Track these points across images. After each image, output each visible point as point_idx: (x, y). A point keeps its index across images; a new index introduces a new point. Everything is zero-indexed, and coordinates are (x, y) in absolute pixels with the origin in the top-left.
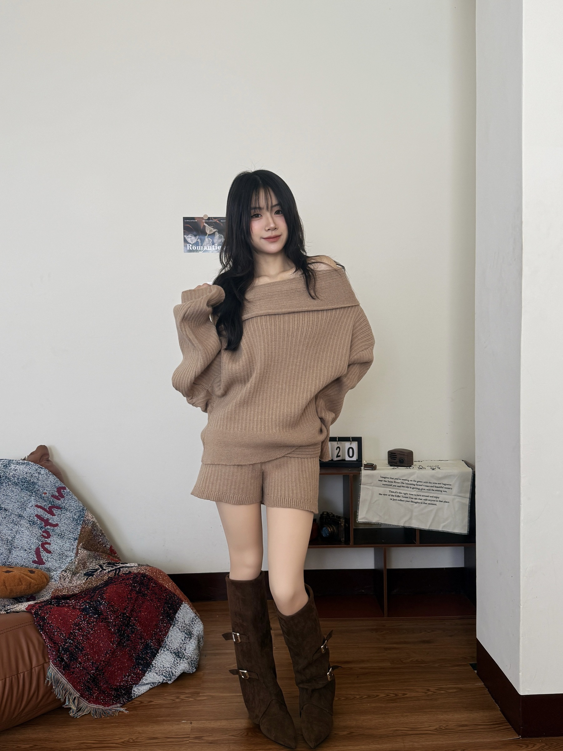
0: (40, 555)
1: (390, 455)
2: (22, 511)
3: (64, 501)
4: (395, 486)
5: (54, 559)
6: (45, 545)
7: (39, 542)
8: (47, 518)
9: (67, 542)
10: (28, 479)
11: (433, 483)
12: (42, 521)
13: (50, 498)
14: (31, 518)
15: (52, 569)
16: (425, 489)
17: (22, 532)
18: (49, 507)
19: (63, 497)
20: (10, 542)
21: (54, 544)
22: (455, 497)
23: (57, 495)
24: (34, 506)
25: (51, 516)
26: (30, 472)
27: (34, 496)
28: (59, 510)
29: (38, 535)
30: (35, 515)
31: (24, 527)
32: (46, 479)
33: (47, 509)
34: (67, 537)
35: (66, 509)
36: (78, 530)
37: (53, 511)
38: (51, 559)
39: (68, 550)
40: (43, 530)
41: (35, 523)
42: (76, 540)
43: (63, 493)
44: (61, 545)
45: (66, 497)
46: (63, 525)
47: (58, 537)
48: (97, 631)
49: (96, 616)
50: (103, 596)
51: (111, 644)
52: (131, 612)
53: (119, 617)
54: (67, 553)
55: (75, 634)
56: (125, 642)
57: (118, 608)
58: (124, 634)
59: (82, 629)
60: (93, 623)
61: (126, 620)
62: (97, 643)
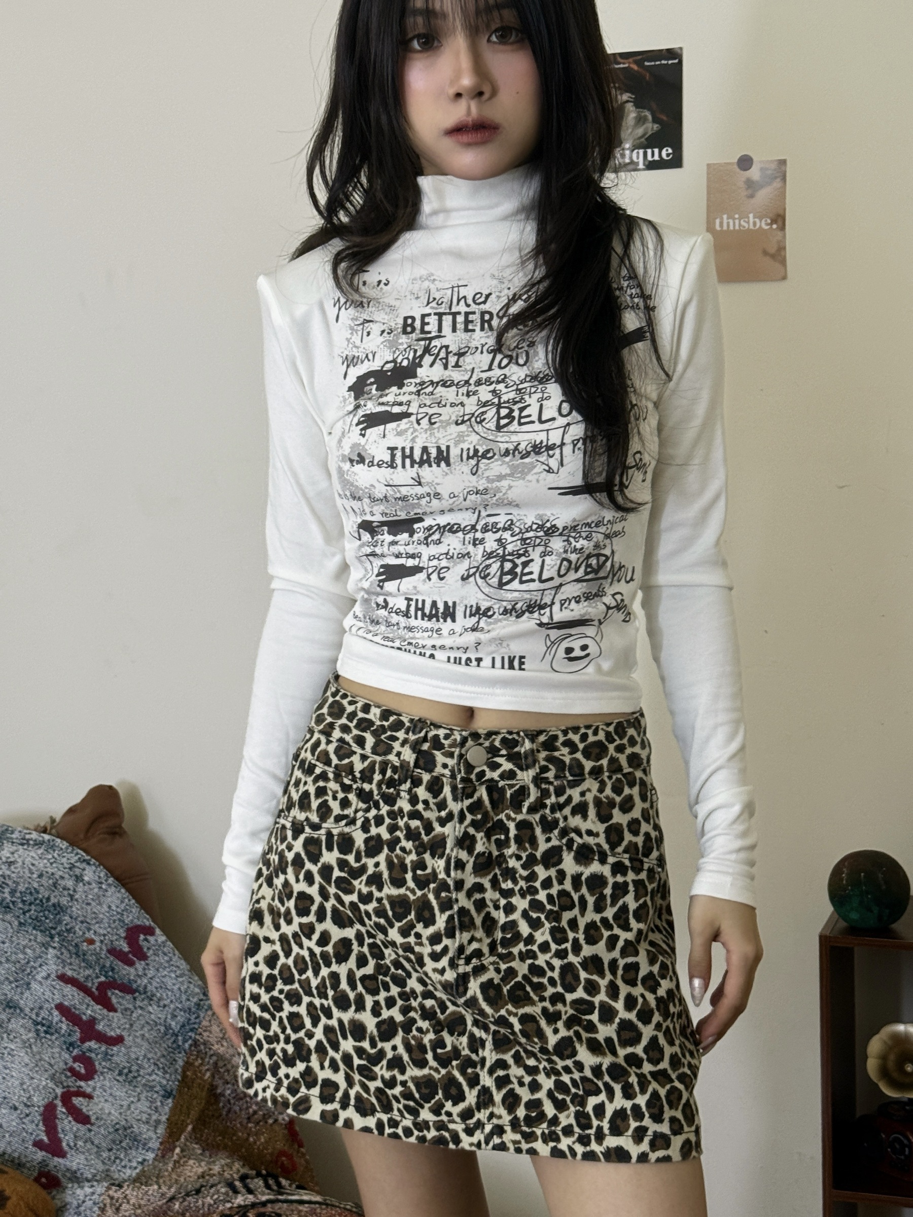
0: (55, 1127)
2: (19, 989)
3: (144, 969)
5: (96, 1142)
6: (74, 1098)
7: (57, 1086)
8: (91, 1016)
9: (143, 1097)
10: (44, 893)
12: (75, 1024)
13: (103, 956)
14: (44, 1013)
15: (85, 1176)
17: (9, 1054)
18: (101, 984)
19: (142, 956)
21: (103, 1100)
23: (126, 948)
24: (53, 976)
25: (105, 1011)
26: (53, 874)
27: (55, 948)
28: (129, 997)
29: (56, 1067)
30: (56, 1006)
31: (17, 1040)
32: (98, 899)
33: (94, 990)
34: (144, 1081)
35: (149, 994)
36: (177, 1066)
37: (110, 999)
38: (85, 1142)
39: (144, 1119)
40: (76, 1052)
41: (53, 1031)
42: (168, 1098)
43: (144, 944)
44: (125, 1103)
45: (152, 958)
46: (137, 1040)
47: (118, 1078)
54: (139, 1128)
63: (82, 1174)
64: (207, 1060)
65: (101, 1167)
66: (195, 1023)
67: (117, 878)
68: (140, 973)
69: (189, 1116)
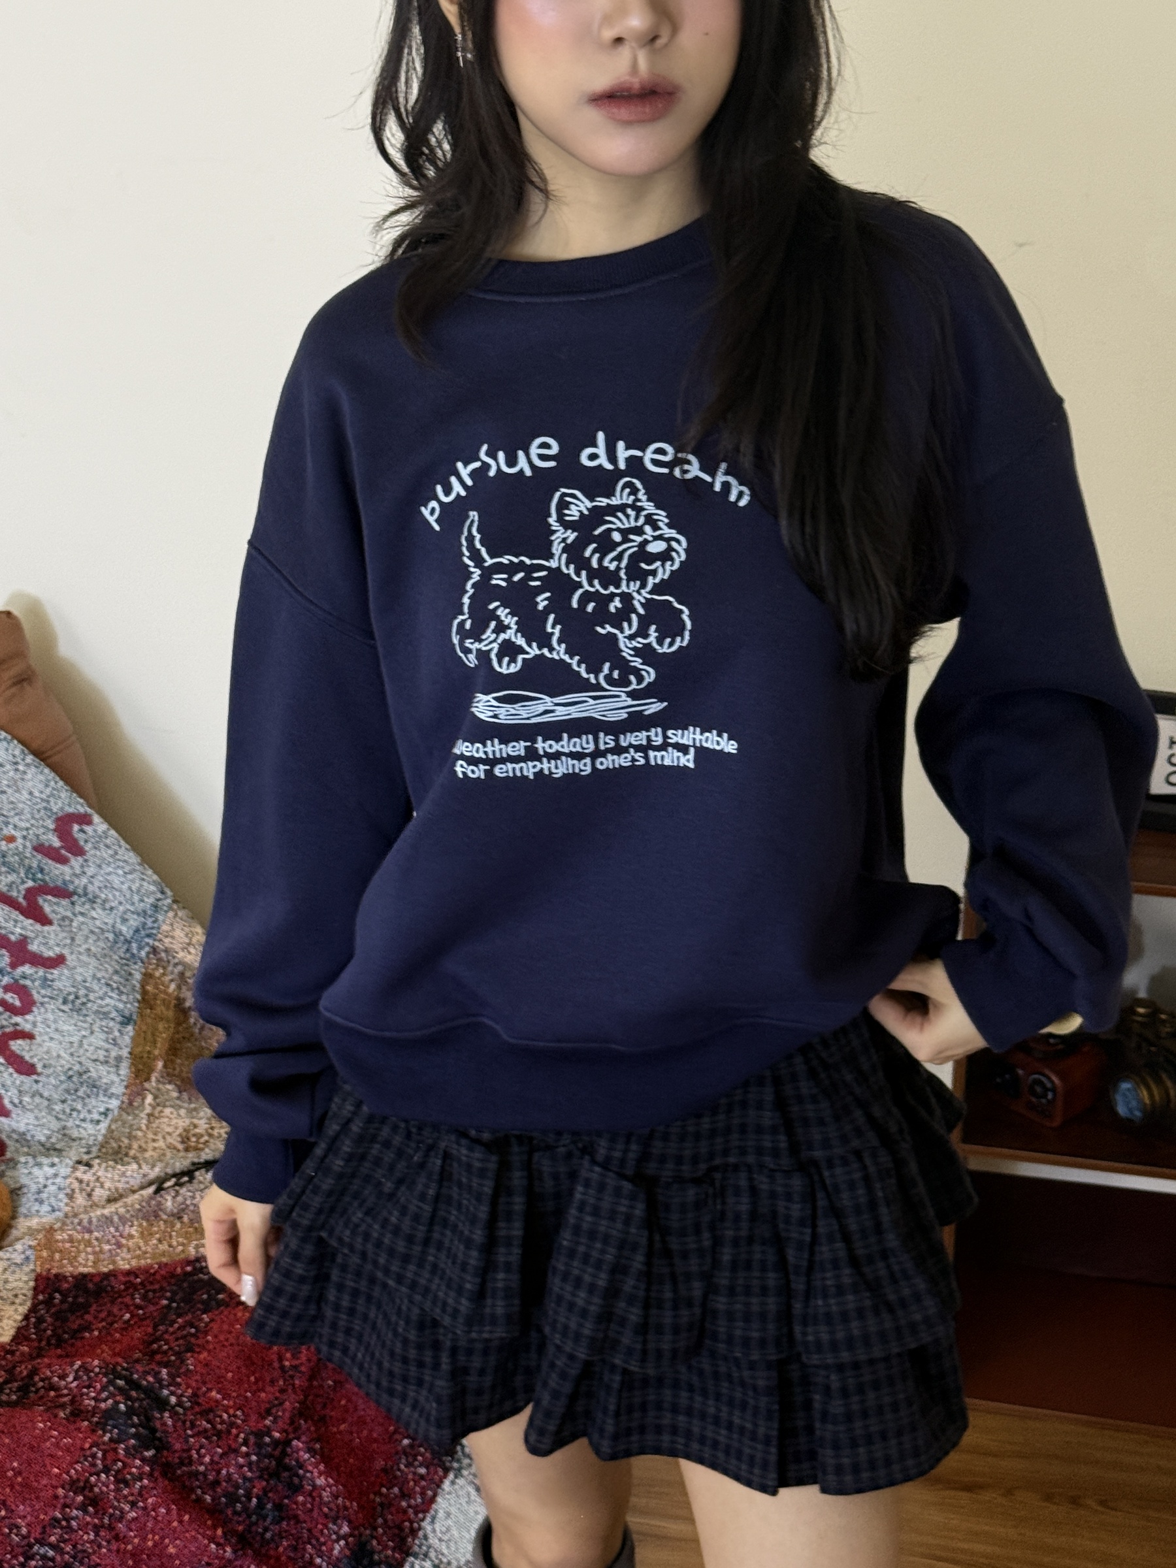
3: (82, 866)
5: (46, 1094)
6: (12, 1043)
8: (21, 935)
9: (96, 1028)
12: (2, 947)
13: (28, 855)
15: (37, 1138)
18: (29, 890)
19: (78, 851)
21: (46, 1038)
23: (56, 843)
25: (38, 927)
28: (65, 902)
32: (15, 785)
33: (21, 900)
34: (95, 1008)
35: (90, 896)
36: (134, 982)
37: (41, 908)
38: (33, 1097)
39: (102, 1058)
40: (6, 981)
42: (127, 1024)
43: (80, 837)
44: (75, 1039)
45: (92, 852)
46: (81, 957)
47: (63, 1007)
48: (153, 1510)
49: (149, 1454)
50: (183, 1361)
51: (213, 1546)
52: (292, 1422)
53: (236, 1451)
54: (97, 1071)
55: (68, 1520)
56: (266, 1530)
57: (235, 1416)
58: (261, 1505)
59: (95, 1502)
60: (141, 1480)
61: (270, 1456)
62: (155, 1545)
63: (33, 1136)
64: (170, 968)
65: (55, 1125)
66: (152, 928)
67: (37, 754)
68: (78, 872)
69: (159, 1045)
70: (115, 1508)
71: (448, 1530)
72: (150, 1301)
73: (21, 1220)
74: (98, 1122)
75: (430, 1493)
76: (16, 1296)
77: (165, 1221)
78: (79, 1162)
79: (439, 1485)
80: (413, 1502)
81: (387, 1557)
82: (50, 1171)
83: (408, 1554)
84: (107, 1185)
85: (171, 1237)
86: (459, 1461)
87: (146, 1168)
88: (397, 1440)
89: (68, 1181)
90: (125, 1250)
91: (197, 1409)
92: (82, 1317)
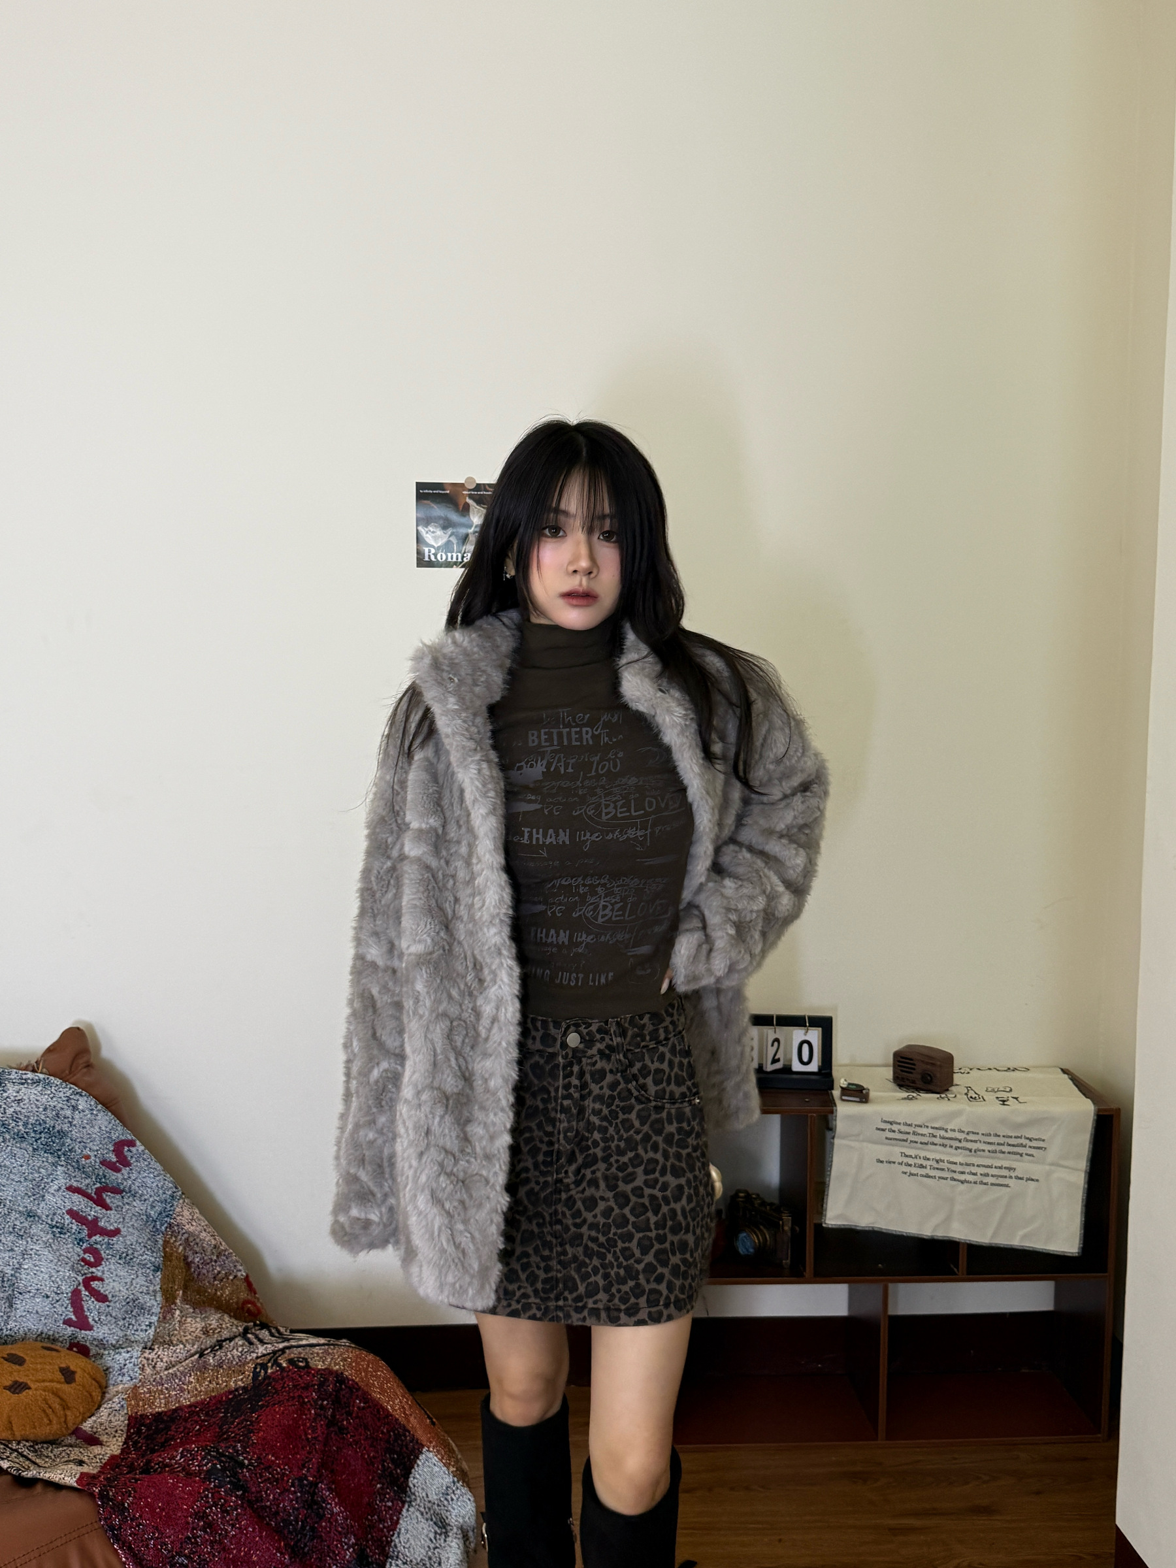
0: (82, 1307)
1: (899, 1061)
2: (36, 1202)
3: (129, 1173)
4: (916, 1142)
5: (114, 1314)
6: (92, 1283)
7: (78, 1275)
8: (93, 1216)
9: (139, 1273)
10: (50, 1123)
11: (1004, 1136)
12: (82, 1224)
13: (97, 1167)
14: (57, 1219)
15: (110, 1342)
16: (984, 1151)
17: (36, 1254)
18: (97, 1189)
19: (127, 1163)
20: (8, 1280)
21: (111, 1280)
22: (1053, 1168)
24: (63, 1188)
25: (104, 1211)
26: (55, 1107)
27: (62, 1166)
28: (119, 1196)
29: (72, 1259)
30: (67, 1211)
31: (40, 1242)
32: (90, 1122)
33: (93, 1195)
34: (138, 1261)
35: (133, 1192)
36: (159, 1246)
37: (105, 1200)
38: (106, 1316)
39: (145, 1291)
40: (85, 1245)
41: (65, 1231)
42: (158, 1271)
43: (128, 1154)
44: (128, 1280)
45: (135, 1164)
46: (129, 1230)
47: (119, 1261)
48: (245, 1529)
49: (239, 1493)
50: (249, 1438)
51: (279, 1555)
52: (319, 1471)
53: (289, 1490)
54: (144, 1298)
55: (196, 1540)
56: (306, 1545)
57: (285, 1469)
58: (303, 1527)
59: (210, 1526)
60: (236, 1510)
61: (308, 1492)
62: (244, 1556)
63: (107, 1341)
64: (179, 1237)
65: (121, 1334)
66: (170, 1211)
67: (103, 1104)
68: (126, 1177)
69: (177, 1283)
70: (222, 1530)
71: (408, 1540)
72: (211, 1416)
73: (111, 1387)
74: (146, 1330)
75: (395, 1518)
76: (116, 1431)
77: (212, 1370)
78: (146, 1348)
79: (400, 1513)
80: (386, 1524)
81: (376, 1559)
82: (128, 1355)
83: (388, 1558)
84: (164, 1360)
85: (217, 1378)
86: (409, 1497)
87: (189, 1347)
88: (374, 1485)
89: (139, 1360)
90: (186, 1393)
91: (262, 1466)
92: (167, 1434)
